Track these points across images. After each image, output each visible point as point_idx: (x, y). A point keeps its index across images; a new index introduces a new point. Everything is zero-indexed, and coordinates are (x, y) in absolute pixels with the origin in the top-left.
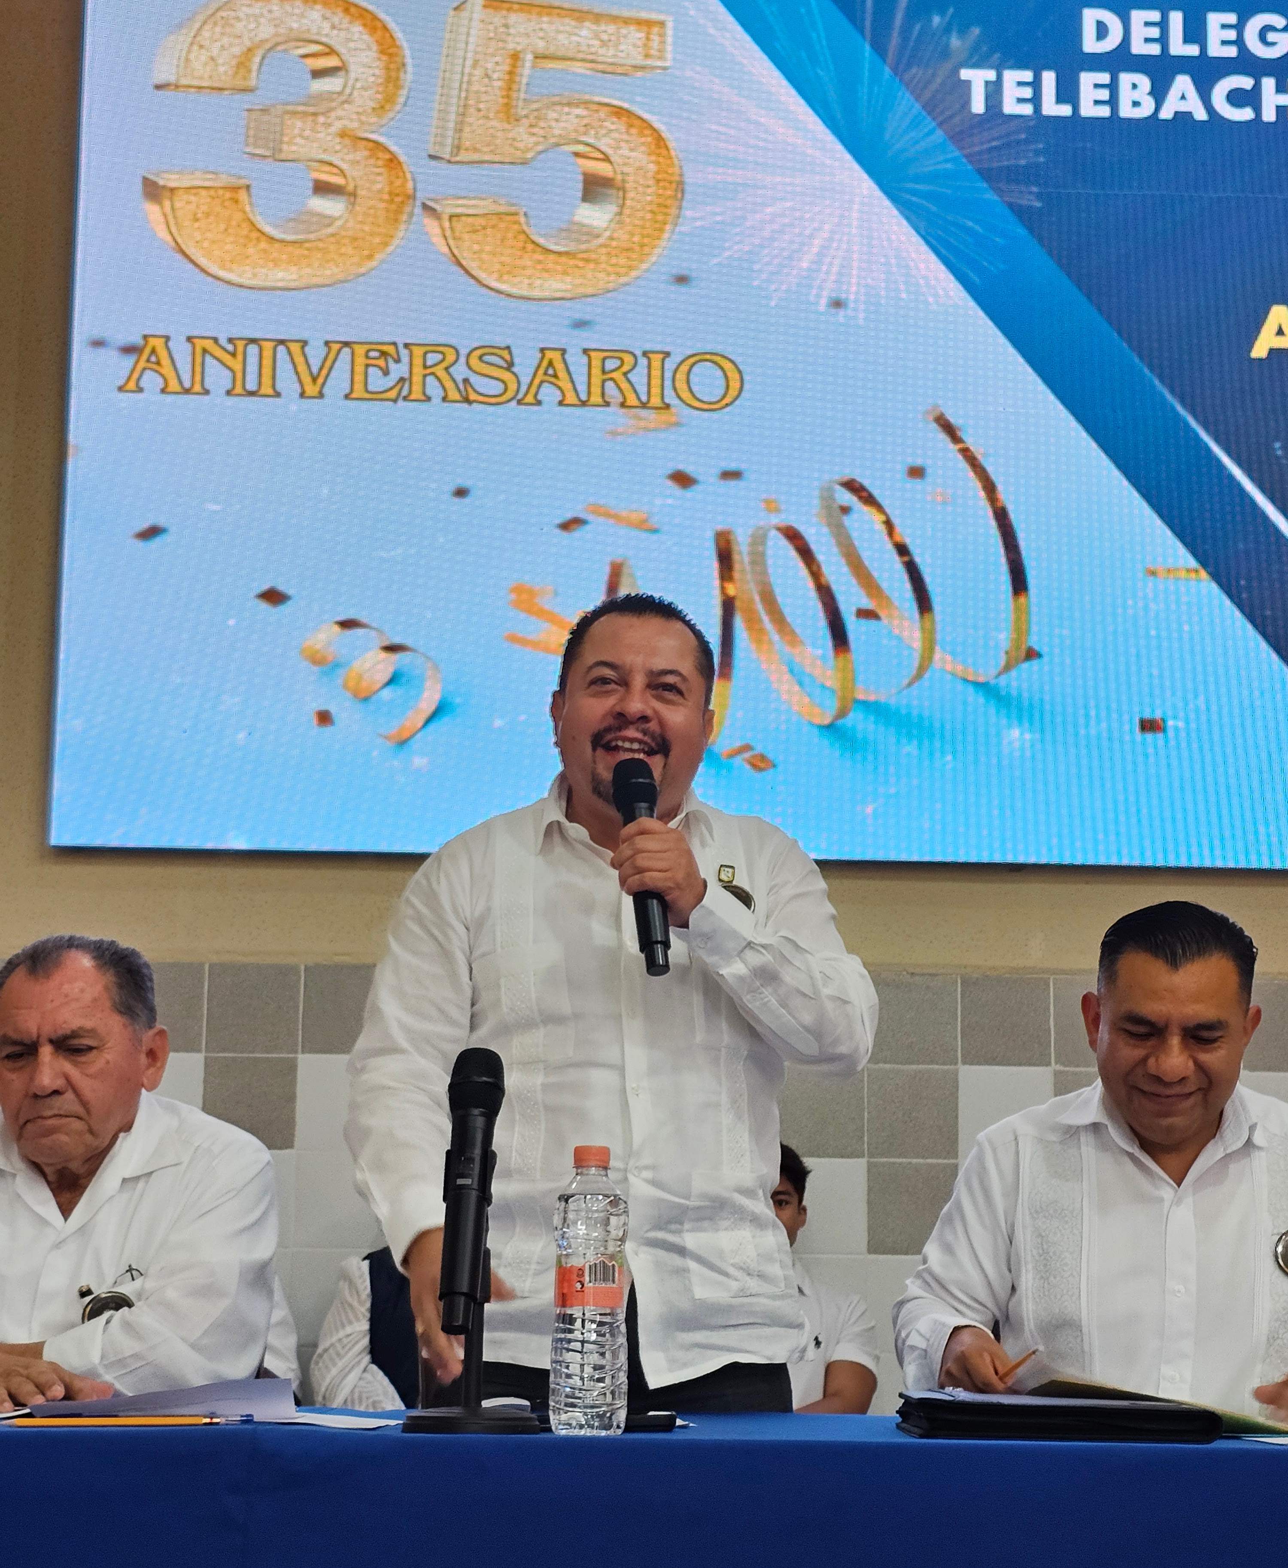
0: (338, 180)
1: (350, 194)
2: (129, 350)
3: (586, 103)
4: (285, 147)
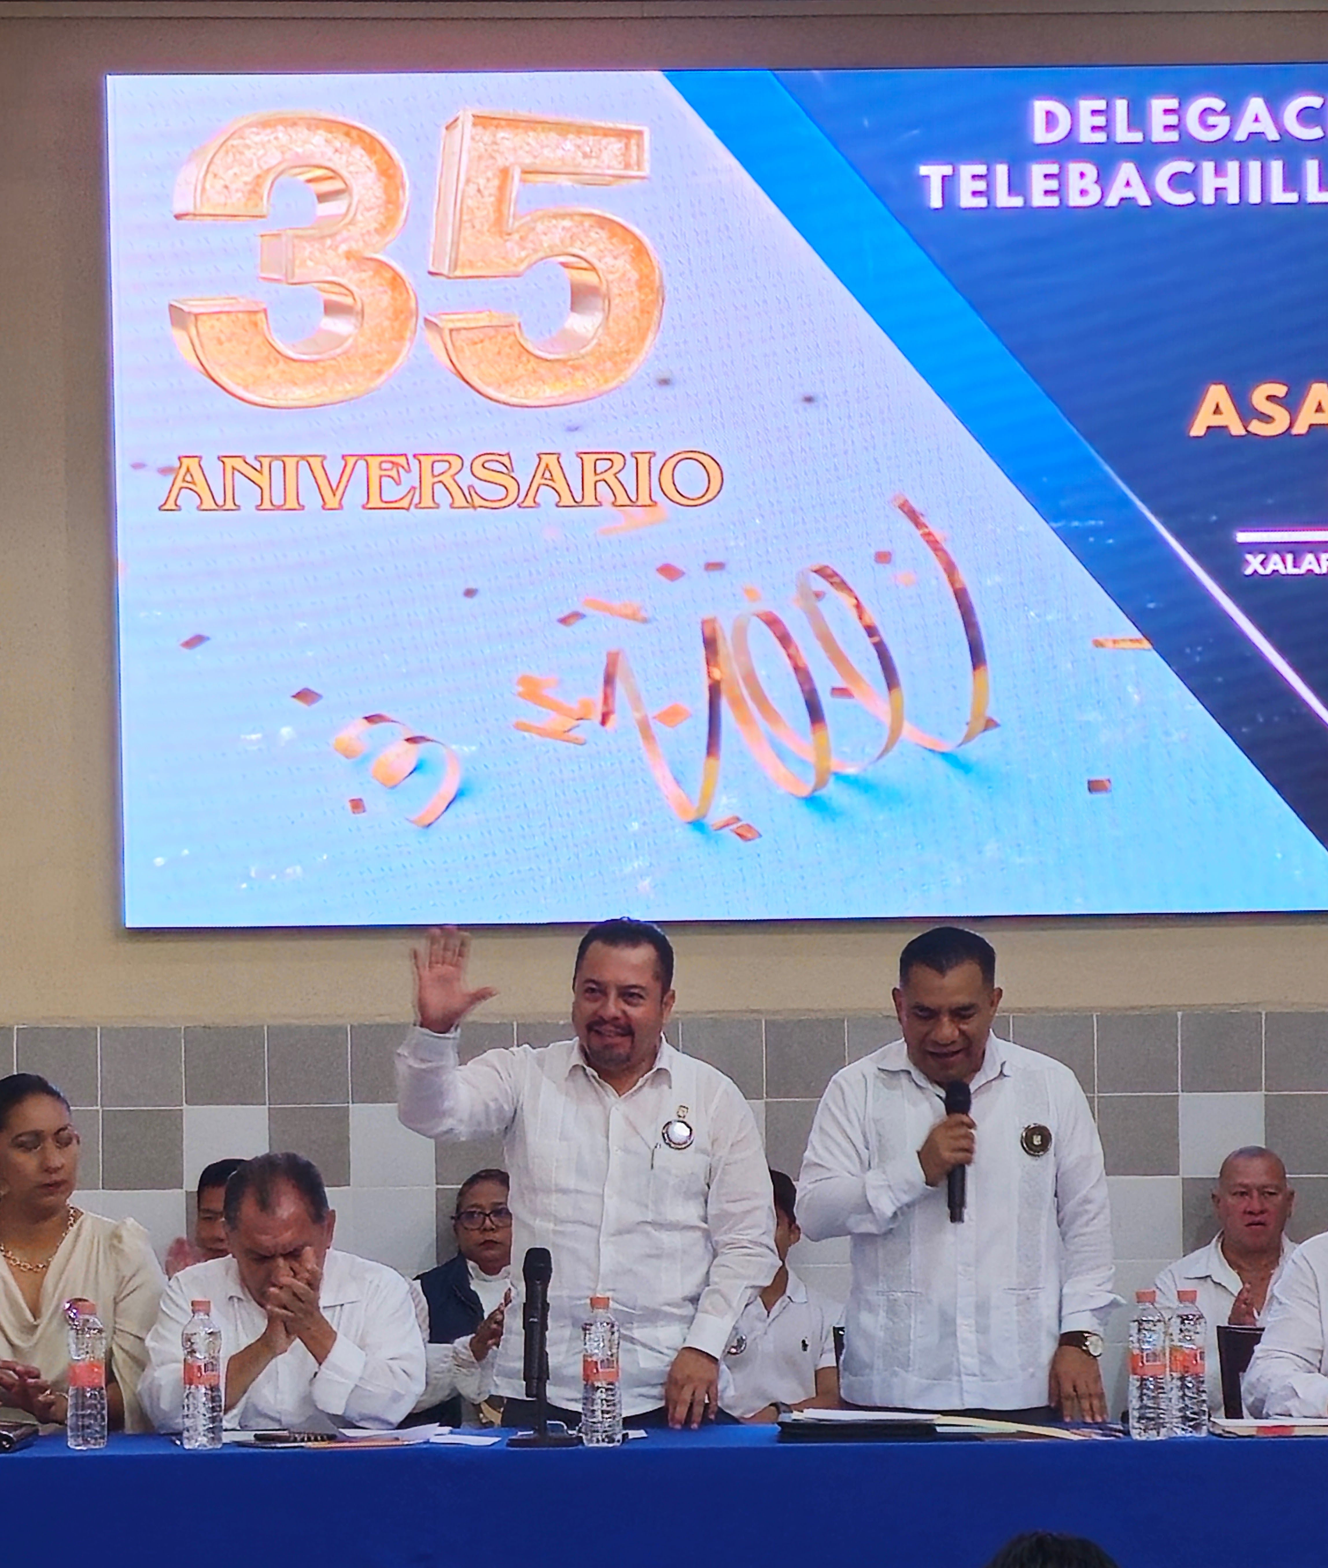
0: (347, 300)
1: (357, 313)
2: (165, 471)
3: (570, 216)
4: (297, 271)
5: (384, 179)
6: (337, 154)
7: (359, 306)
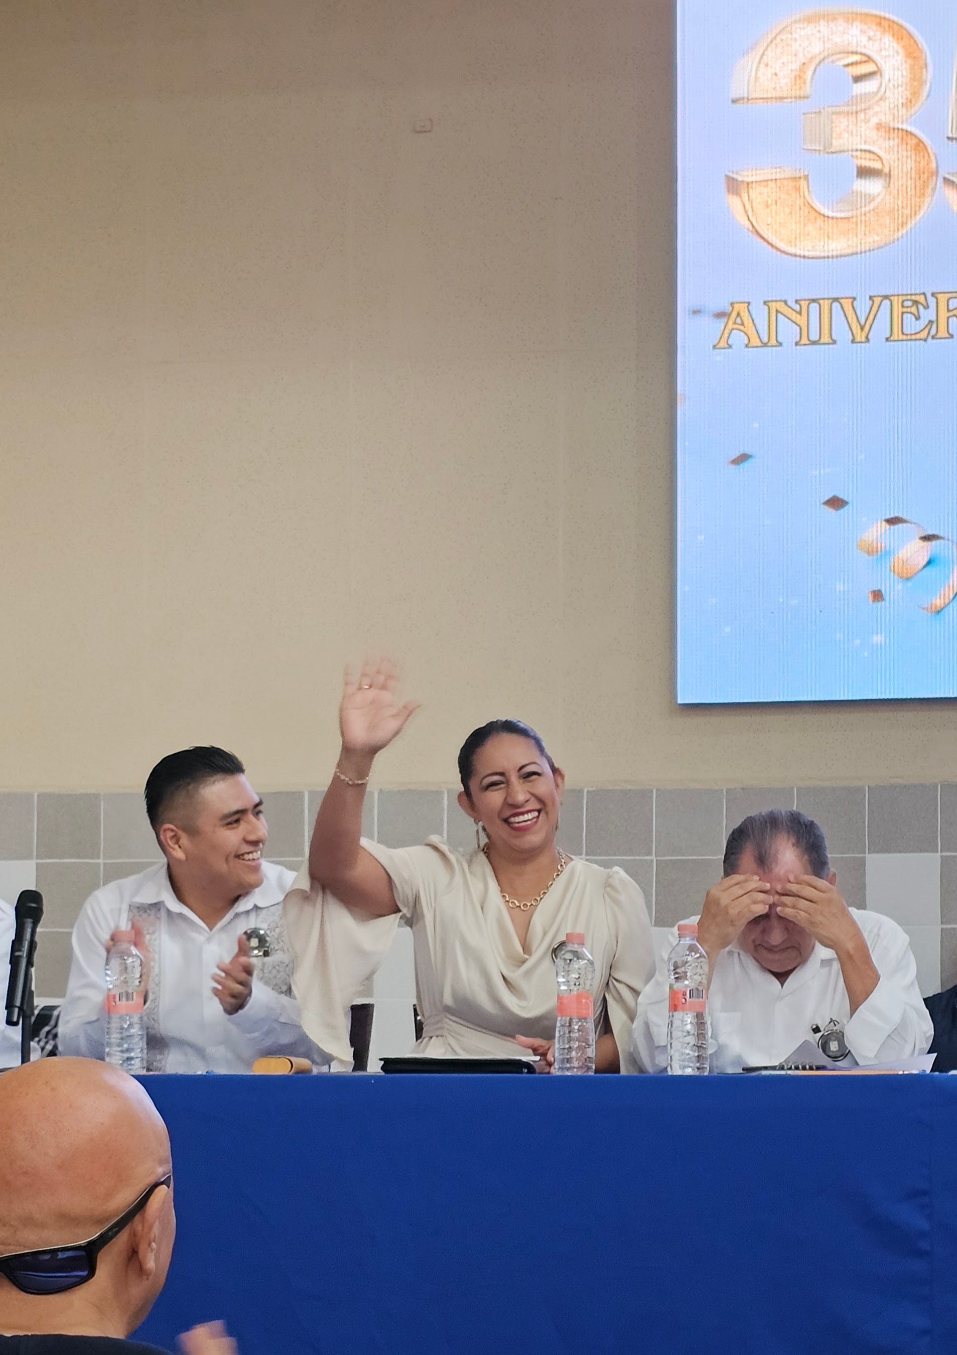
0: (877, 165)
1: (886, 175)
2: (720, 315)
4: (834, 142)
5: (909, 61)
6: (871, 42)
7: (886, 170)
